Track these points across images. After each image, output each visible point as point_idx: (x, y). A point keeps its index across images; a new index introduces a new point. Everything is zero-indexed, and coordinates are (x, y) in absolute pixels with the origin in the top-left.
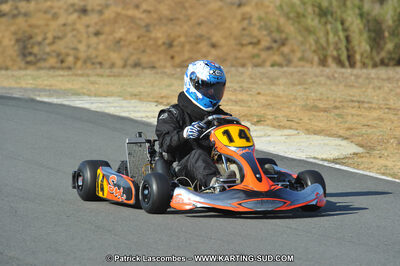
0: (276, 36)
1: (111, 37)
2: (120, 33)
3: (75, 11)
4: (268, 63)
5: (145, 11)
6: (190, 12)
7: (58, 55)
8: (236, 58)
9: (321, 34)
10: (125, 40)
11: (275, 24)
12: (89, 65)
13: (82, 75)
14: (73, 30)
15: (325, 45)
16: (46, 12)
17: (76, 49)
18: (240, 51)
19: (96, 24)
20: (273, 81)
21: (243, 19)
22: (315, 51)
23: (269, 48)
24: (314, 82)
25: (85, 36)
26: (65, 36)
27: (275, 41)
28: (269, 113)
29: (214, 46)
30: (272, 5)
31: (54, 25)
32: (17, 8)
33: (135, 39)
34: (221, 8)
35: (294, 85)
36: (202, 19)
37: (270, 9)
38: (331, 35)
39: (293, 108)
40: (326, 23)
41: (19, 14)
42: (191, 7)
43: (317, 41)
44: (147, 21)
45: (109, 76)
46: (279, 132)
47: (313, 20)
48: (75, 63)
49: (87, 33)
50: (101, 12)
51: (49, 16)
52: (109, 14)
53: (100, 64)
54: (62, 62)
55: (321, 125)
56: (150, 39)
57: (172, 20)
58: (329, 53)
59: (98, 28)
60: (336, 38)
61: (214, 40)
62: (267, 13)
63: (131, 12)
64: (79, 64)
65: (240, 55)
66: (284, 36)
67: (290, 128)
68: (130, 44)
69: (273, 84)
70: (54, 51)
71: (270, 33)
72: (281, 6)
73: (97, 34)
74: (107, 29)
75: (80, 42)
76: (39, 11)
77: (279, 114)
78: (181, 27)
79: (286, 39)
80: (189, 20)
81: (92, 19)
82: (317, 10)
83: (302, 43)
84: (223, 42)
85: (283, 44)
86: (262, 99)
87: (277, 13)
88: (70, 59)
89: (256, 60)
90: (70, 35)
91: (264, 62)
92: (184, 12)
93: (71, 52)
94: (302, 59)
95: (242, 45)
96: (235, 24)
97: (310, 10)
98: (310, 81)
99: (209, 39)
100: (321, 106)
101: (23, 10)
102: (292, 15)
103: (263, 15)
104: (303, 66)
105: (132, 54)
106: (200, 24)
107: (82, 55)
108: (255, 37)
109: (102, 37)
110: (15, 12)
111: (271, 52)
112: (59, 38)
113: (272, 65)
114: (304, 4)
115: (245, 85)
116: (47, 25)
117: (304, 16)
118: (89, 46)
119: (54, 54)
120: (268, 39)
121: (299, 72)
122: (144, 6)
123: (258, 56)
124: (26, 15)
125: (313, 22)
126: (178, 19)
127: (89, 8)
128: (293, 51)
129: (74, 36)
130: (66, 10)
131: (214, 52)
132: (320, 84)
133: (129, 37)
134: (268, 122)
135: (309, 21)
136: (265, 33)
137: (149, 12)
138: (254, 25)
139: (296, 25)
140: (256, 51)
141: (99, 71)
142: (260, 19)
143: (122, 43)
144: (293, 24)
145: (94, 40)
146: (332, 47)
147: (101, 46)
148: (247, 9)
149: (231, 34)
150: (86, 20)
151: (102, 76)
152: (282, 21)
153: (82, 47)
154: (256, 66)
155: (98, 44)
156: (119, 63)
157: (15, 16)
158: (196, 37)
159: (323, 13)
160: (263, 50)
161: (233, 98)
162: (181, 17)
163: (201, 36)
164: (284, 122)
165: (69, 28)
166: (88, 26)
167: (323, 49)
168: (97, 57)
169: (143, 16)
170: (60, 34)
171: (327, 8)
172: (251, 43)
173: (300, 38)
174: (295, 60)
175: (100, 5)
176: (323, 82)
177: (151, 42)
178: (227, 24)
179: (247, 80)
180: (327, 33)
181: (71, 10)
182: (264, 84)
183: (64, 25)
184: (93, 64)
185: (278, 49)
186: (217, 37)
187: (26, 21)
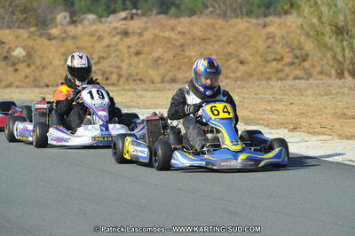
0: (297, 52)
1: (150, 57)
2: (158, 52)
3: (118, 33)
4: (291, 77)
5: (180, 33)
6: (220, 32)
7: (103, 73)
8: (262, 73)
9: (338, 50)
10: (163, 59)
11: (296, 43)
12: (130, 81)
13: (130, 90)
14: (116, 50)
15: (341, 59)
16: (91, 35)
17: (119, 67)
18: (265, 66)
19: (136, 44)
20: (301, 92)
21: (268, 38)
22: (332, 66)
23: (292, 64)
24: (339, 92)
25: (127, 55)
26: (108, 56)
27: (297, 58)
28: (303, 120)
29: (242, 63)
30: (294, 25)
31: (99, 46)
32: (65, 32)
33: (172, 58)
34: (248, 29)
35: (321, 95)
36: (231, 39)
37: (292, 29)
38: (347, 51)
39: (324, 116)
40: (342, 41)
41: (68, 37)
42: (221, 28)
43: (334, 57)
44: (182, 42)
45: (155, 90)
46: (315, 138)
47: (330, 37)
48: (119, 80)
49: (129, 52)
50: (140, 35)
51: (94, 39)
52: (147, 36)
53: (141, 80)
54: (107, 79)
55: (351, 130)
56: (185, 57)
57: (204, 40)
58: (345, 66)
59: (138, 48)
60: (352, 53)
61: (242, 57)
62: (288, 33)
63: (167, 34)
64: (122, 80)
65: (266, 70)
66: (304, 52)
67: (324, 134)
68: (167, 62)
69: (302, 95)
70: (99, 70)
71: (293, 50)
72: (302, 25)
73: (137, 54)
74: (146, 49)
75: (122, 61)
76: (86, 34)
77: (313, 121)
78: (213, 46)
79: (307, 55)
80: (219, 40)
81: (133, 40)
82: (334, 28)
83: (321, 59)
84: (250, 59)
85: (304, 60)
86: (295, 108)
87: (299, 32)
88: (114, 77)
89: (280, 74)
90: (113, 55)
91: (287, 76)
92: (214, 33)
93: (115, 70)
94: (321, 73)
95: (267, 61)
96: (260, 43)
97: (328, 29)
98: (334, 92)
99: (237, 56)
100: (349, 113)
101: (71, 34)
102: (312, 33)
103: (285, 34)
104: (322, 79)
105: (169, 71)
106: (229, 43)
107: (125, 73)
108: (279, 54)
109: (142, 57)
110: (64, 35)
111: (293, 67)
112: (103, 58)
113: (295, 79)
114: (322, 23)
115: (277, 96)
116: (93, 47)
117: (323, 34)
118: (130, 65)
119: (100, 72)
120: (291, 55)
121: (324, 83)
122: (179, 29)
123: (282, 70)
124: (73, 38)
125: (330, 40)
126: (209, 39)
127: (130, 31)
128: (313, 66)
129: (117, 56)
130: (110, 33)
131: (242, 68)
132: (343, 94)
133: (166, 56)
134: (303, 129)
135: (327, 39)
136: (287, 50)
137: (184, 33)
138: (278, 43)
139: (316, 42)
140: (279, 66)
141: (144, 86)
142: (283, 38)
143: (160, 62)
144: (313, 42)
145: (135, 59)
146: (348, 62)
147: (141, 65)
148: (270, 29)
149: (257, 51)
150: (127, 41)
151: (148, 90)
152: (303, 39)
153: (124, 66)
154: (281, 79)
155: (138, 63)
156: (158, 79)
157: (63, 39)
158: (225, 55)
159: (339, 31)
160: (285, 65)
161: (269, 108)
162: (212, 37)
163: (230, 54)
164: (318, 129)
165: (112, 49)
166: (129, 47)
167: (340, 63)
168: (137, 74)
169: (178, 37)
170: (104, 55)
171: (343, 26)
172: (275, 60)
173: (319, 54)
174: (315, 74)
175: (139, 28)
176: (346, 92)
177: (186, 60)
178: (253, 43)
179: (278, 92)
180: (344, 49)
181: (114, 33)
182: (294, 95)
183: (108, 46)
184: (134, 80)
185: (300, 65)
186: (245, 54)
187: (74, 43)
